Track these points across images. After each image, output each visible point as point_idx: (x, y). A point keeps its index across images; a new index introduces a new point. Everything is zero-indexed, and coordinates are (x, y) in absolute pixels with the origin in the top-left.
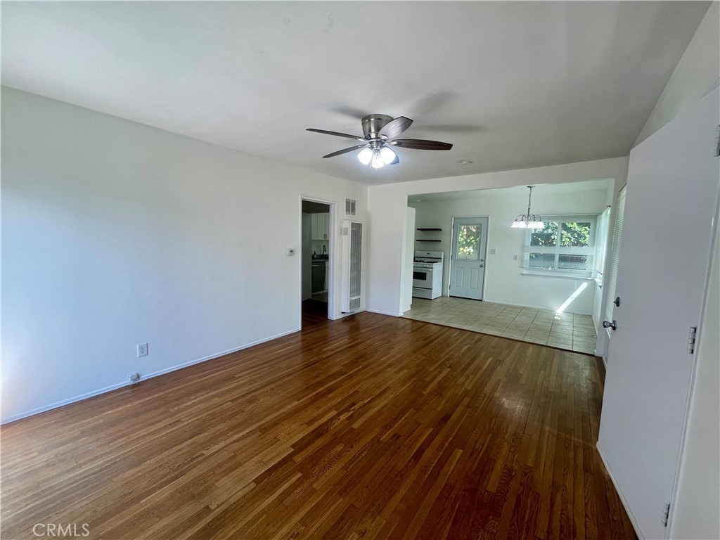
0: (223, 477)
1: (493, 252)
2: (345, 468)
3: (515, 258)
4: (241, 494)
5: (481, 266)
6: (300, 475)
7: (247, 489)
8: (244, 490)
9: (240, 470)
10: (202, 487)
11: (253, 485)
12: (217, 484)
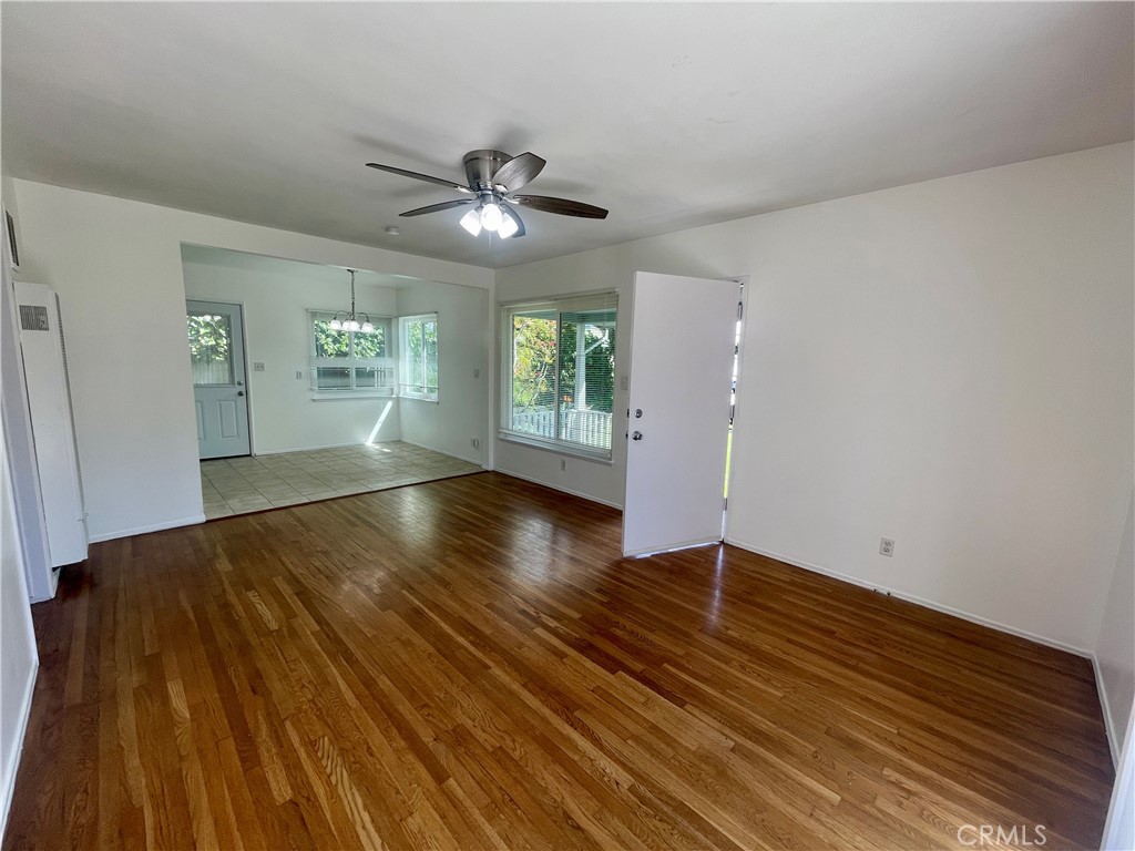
0: (680, 744)
1: (259, 367)
2: (652, 631)
3: (299, 375)
4: (705, 718)
5: (240, 394)
6: (666, 665)
7: (696, 712)
8: (697, 714)
9: (664, 726)
10: (703, 766)
11: (688, 707)
12: (693, 749)
